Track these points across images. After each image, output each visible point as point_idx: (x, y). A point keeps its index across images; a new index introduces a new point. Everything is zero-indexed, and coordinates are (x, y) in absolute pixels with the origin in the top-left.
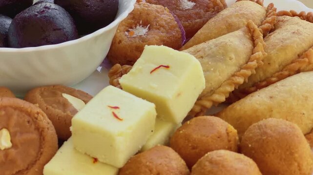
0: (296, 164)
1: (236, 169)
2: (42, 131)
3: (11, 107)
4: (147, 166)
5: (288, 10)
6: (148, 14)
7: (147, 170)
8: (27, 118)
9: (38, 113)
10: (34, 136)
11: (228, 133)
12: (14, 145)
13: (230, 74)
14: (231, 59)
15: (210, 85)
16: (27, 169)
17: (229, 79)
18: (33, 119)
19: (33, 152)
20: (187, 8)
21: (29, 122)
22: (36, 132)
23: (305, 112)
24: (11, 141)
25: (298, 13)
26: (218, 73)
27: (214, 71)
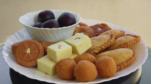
0: (108, 69)
1: (87, 66)
2: (40, 50)
3: (32, 42)
4: (63, 62)
5: (130, 34)
6: (85, 29)
7: (63, 63)
8: (36, 46)
9: (40, 45)
10: (37, 51)
11: (92, 58)
12: (31, 53)
13: (101, 45)
14: (102, 41)
15: (94, 47)
16: (33, 60)
17: (100, 46)
18: (38, 47)
19: (36, 56)
20: (99, 30)
21: (36, 47)
22: (38, 50)
23: (120, 58)
24: (30, 51)
25: (132, 35)
26: (97, 44)
27: (96, 43)
